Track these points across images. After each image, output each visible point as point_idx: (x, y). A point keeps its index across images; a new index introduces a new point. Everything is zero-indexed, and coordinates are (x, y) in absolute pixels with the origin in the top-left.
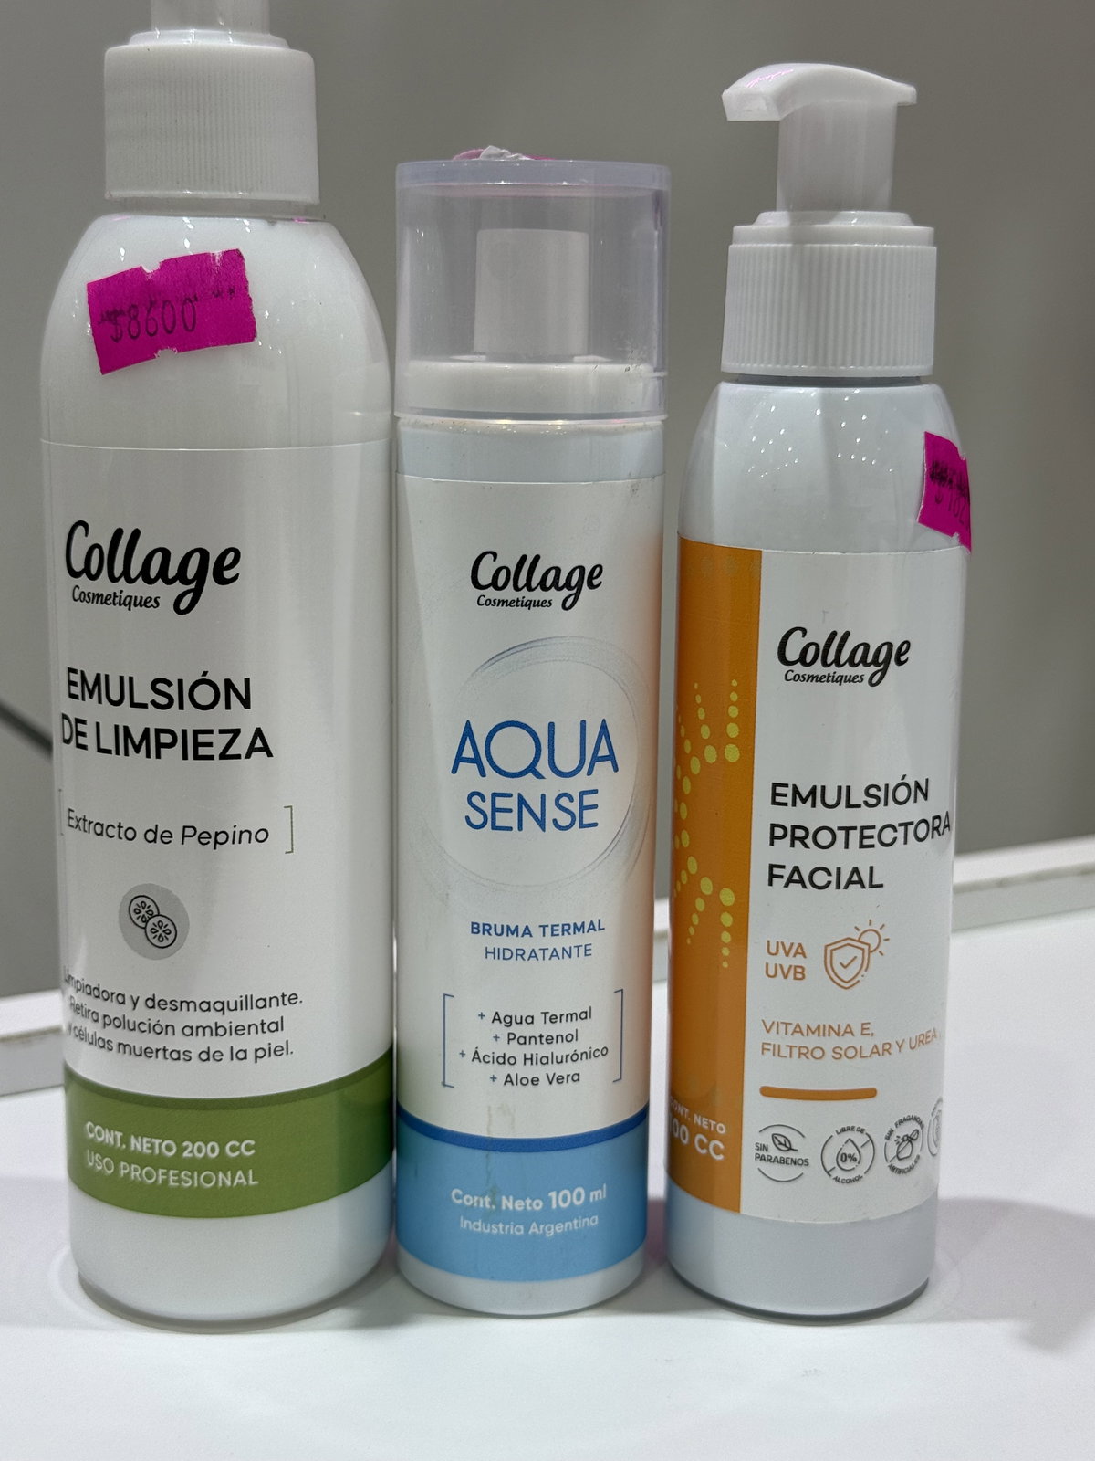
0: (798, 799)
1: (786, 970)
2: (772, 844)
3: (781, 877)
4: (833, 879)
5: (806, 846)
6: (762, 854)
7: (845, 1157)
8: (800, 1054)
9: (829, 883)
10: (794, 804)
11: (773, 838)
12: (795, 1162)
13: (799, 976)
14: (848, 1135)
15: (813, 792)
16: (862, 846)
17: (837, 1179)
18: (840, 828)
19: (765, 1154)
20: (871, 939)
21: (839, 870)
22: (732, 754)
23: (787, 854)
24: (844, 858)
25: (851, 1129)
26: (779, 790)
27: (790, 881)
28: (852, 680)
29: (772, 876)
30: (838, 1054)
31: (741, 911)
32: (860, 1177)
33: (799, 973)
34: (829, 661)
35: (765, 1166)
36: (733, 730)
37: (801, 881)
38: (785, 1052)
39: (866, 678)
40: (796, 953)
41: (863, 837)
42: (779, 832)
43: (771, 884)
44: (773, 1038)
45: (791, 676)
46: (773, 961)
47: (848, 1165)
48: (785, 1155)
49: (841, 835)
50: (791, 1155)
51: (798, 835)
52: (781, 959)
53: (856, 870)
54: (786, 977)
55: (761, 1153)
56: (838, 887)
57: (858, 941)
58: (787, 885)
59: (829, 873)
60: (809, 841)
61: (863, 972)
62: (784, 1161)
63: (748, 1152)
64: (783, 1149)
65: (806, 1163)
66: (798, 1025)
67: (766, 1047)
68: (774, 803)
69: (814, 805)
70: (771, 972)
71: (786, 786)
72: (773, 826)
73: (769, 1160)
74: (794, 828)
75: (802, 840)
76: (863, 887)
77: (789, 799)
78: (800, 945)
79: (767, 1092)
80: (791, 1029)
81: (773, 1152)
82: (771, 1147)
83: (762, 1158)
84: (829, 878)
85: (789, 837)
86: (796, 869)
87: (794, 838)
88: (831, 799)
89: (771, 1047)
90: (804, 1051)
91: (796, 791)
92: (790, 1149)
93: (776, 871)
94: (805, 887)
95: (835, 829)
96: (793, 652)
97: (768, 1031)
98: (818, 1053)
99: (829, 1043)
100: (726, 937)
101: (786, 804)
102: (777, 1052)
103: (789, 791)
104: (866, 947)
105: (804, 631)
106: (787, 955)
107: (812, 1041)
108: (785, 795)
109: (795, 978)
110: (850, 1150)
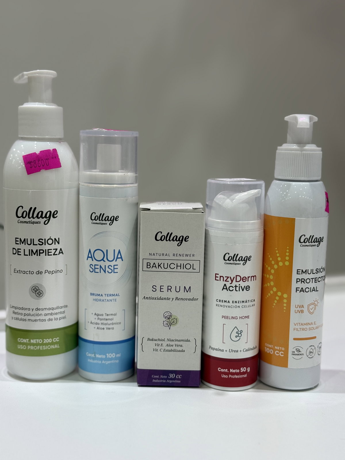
0: (303, 273)
1: (299, 311)
2: (297, 283)
3: (299, 290)
4: (310, 290)
5: (304, 283)
6: (294, 285)
7: (311, 352)
8: (302, 330)
9: (309, 291)
10: (302, 274)
11: (297, 282)
12: (301, 354)
13: (302, 312)
14: (311, 347)
15: (306, 271)
16: (315, 282)
17: (309, 357)
18: (311, 279)
19: (294, 353)
20: (316, 303)
21: (311, 288)
22: (287, 263)
23: (300, 285)
24: (312, 285)
25: (312, 346)
26: (299, 271)
27: (301, 291)
28: (314, 246)
29: (297, 290)
30: (310, 329)
31: (289, 299)
32: (313, 357)
33: (302, 311)
34: (310, 242)
35: (294, 356)
36: (287, 258)
37: (303, 291)
38: (299, 330)
39: (317, 245)
40: (302, 307)
41: (315, 280)
42: (298, 280)
43: (296, 292)
44: (296, 327)
45: (302, 245)
46: (296, 309)
47: (311, 354)
48: (298, 353)
49: (311, 280)
50: (300, 353)
51: (303, 281)
52: (298, 309)
53: (314, 288)
54: (299, 313)
55: (293, 353)
56: (310, 292)
57: (314, 303)
58: (300, 292)
59: (309, 289)
60: (305, 282)
61: (314, 310)
62: (298, 355)
63: (290, 353)
64: (298, 352)
65: (303, 354)
66: (302, 323)
67: (295, 329)
68: (297, 274)
69: (306, 274)
70: (296, 312)
71: (300, 270)
72: (297, 279)
73: (295, 355)
74: (302, 279)
75: (303, 282)
76: (315, 291)
77: (301, 273)
78: (303, 305)
79: (295, 339)
80: (300, 324)
81: (296, 353)
82: (296, 351)
83: (293, 354)
84: (309, 290)
85: (301, 281)
86: (302, 288)
87: (302, 281)
88: (309, 272)
89: (296, 329)
90: (303, 329)
91: (302, 271)
92: (300, 352)
93: (298, 289)
94: (304, 292)
95: (310, 279)
96: (302, 240)
97: (295, 325)
98: (306, 329)
99: (308, 327)
100: (285, 305)
101: (300, 274)
102: (297, 330)
103: (301, 271)
104: (315, 305)
105: (305, 235)
106: (300, 307)
107: (305, 327)
108: (300, 272)
109: (302, 313)
110: (311, 351)
